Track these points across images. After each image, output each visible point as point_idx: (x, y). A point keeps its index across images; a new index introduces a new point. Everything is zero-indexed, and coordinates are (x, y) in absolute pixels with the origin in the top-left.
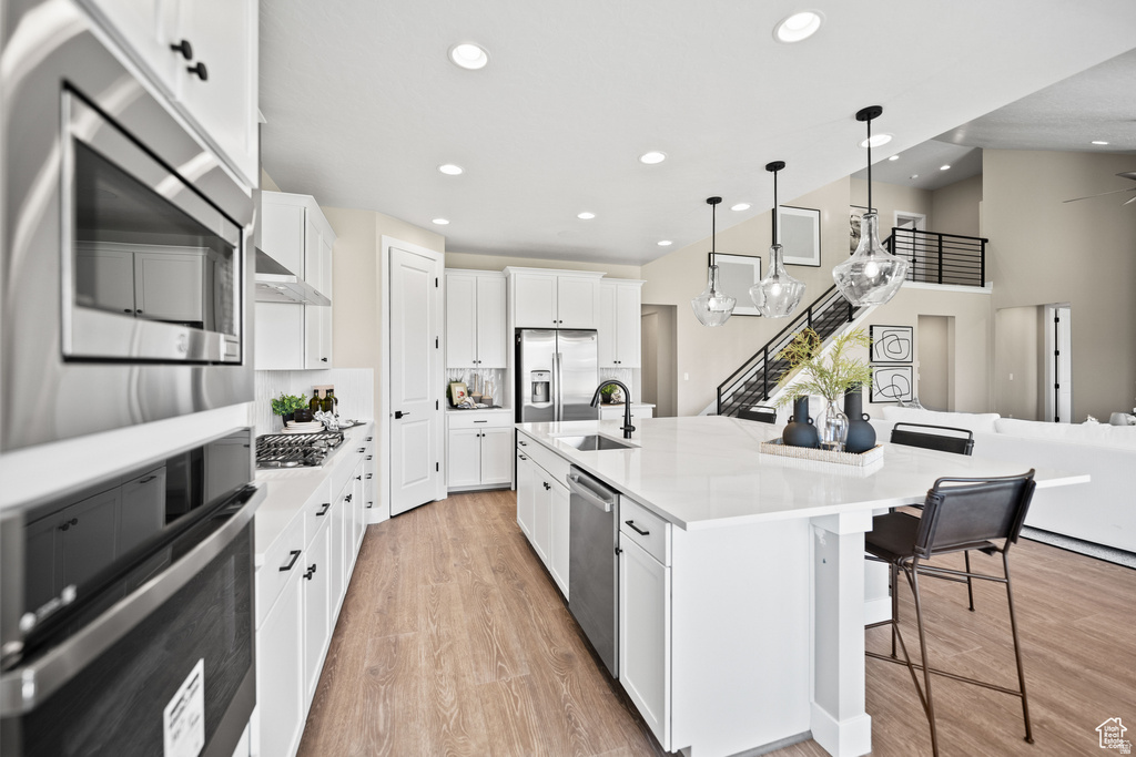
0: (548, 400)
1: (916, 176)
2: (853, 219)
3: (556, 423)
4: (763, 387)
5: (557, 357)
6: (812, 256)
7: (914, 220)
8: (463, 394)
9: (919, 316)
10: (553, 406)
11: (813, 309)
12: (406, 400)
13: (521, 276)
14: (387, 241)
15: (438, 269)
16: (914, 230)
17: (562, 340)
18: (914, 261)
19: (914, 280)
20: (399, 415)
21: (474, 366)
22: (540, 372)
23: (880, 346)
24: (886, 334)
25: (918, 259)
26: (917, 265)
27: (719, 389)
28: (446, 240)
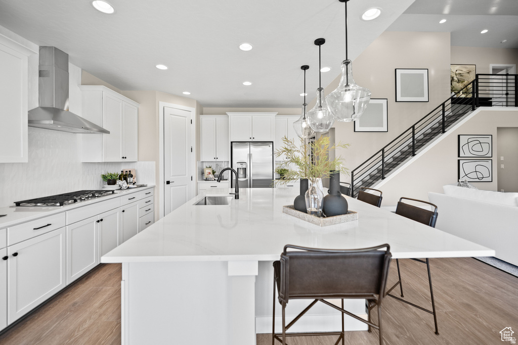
0: (246, 177)
1: (505, 41)
2: (457, 72)
3: (249, 189)
4: (381, 171)
5: (250, 155)
6: (423, 96)
7: (507, 69)
8: (210, 173)
9: (498, 128)
10: (247, 180)
11: (416, 127)
12: (173, 176)
13: (234, 117)
14: (162, 104)
15: (193, 115)
16: (507, 75)
17: (252, 148)
18: (507, 94)
19: (507, 106)
20: (168, 183)
21: (215, 160)
22: (242, 163)
23: (466, 148)
24: (469, 140)
25: (509, 92)
26: (509, 96)
27: (352, 172)
28: (197, 101)
